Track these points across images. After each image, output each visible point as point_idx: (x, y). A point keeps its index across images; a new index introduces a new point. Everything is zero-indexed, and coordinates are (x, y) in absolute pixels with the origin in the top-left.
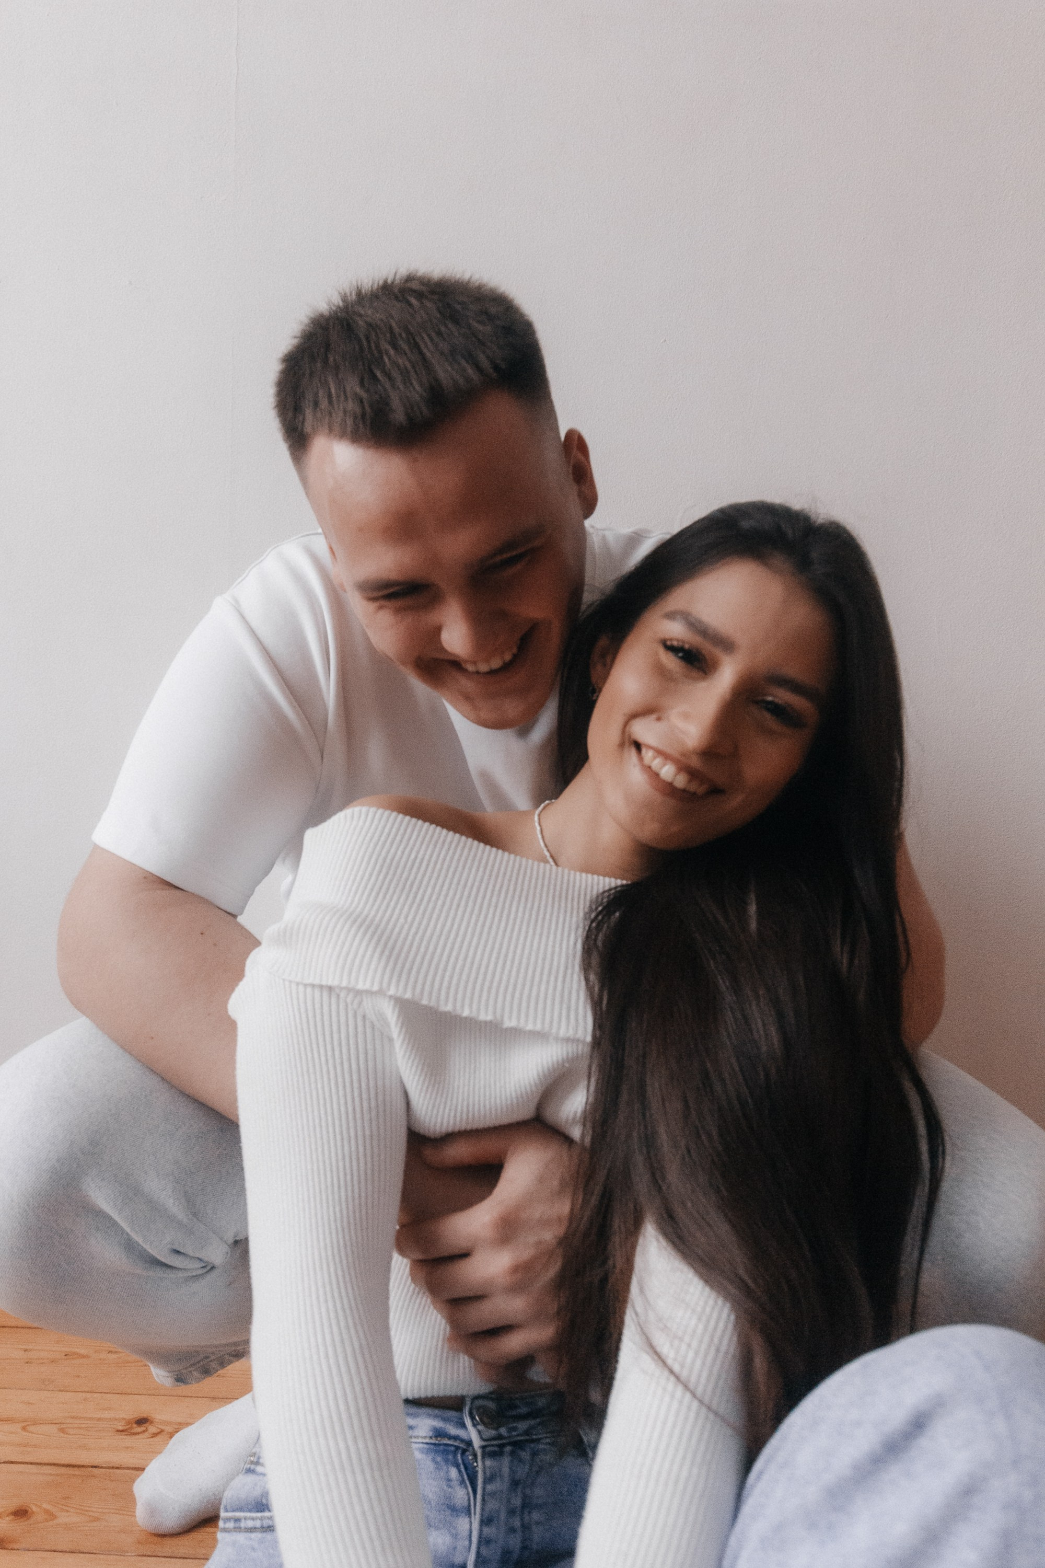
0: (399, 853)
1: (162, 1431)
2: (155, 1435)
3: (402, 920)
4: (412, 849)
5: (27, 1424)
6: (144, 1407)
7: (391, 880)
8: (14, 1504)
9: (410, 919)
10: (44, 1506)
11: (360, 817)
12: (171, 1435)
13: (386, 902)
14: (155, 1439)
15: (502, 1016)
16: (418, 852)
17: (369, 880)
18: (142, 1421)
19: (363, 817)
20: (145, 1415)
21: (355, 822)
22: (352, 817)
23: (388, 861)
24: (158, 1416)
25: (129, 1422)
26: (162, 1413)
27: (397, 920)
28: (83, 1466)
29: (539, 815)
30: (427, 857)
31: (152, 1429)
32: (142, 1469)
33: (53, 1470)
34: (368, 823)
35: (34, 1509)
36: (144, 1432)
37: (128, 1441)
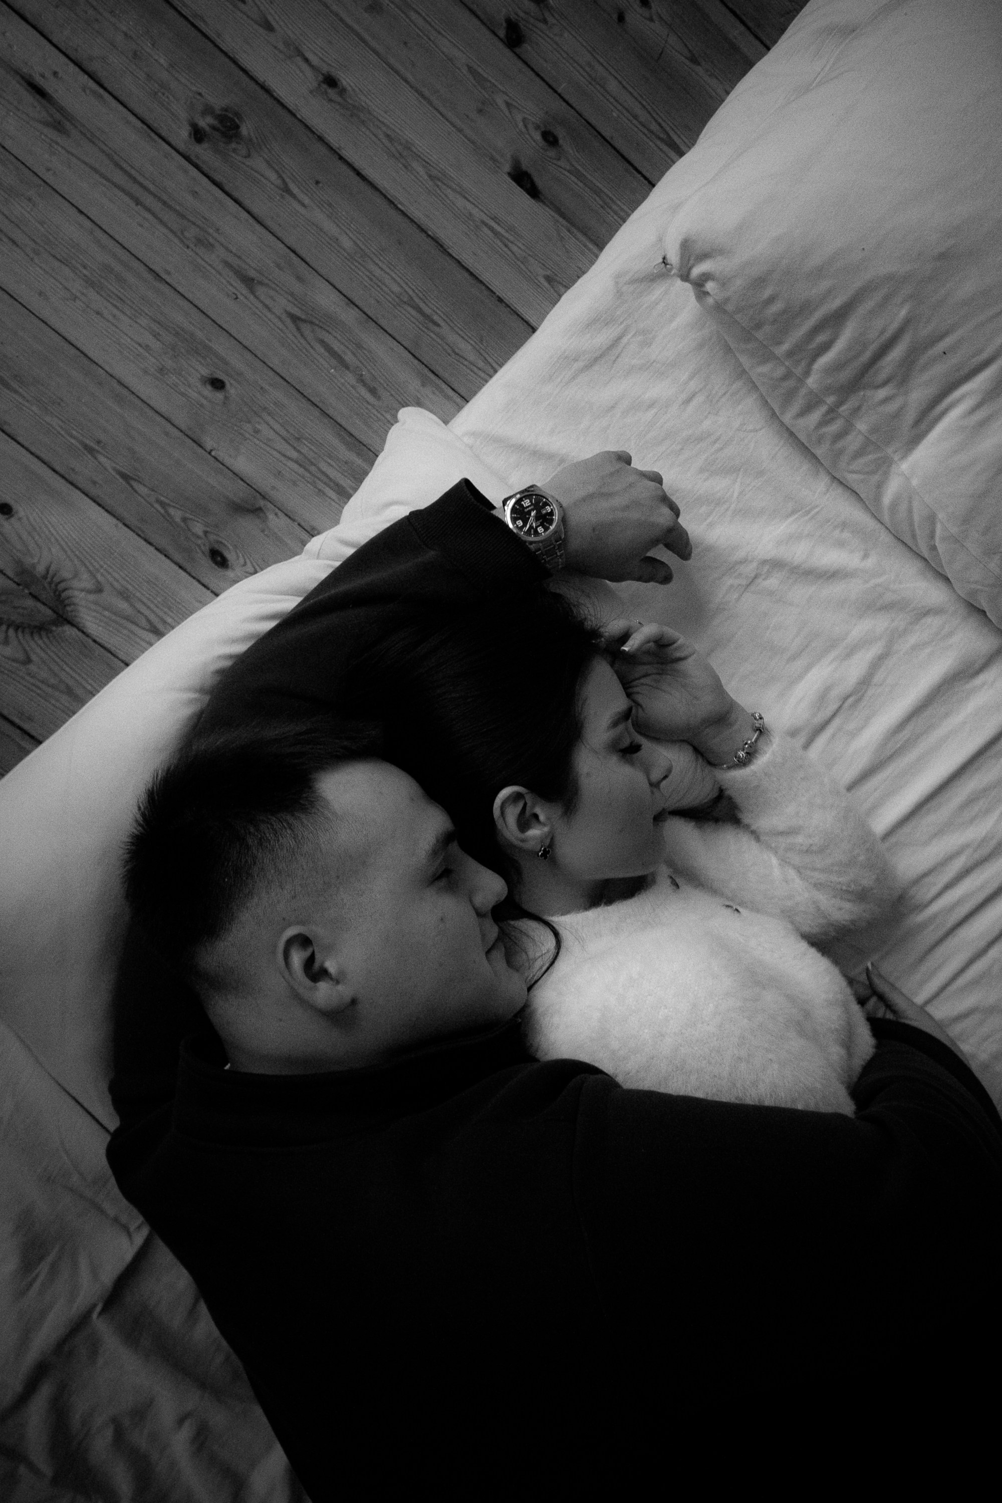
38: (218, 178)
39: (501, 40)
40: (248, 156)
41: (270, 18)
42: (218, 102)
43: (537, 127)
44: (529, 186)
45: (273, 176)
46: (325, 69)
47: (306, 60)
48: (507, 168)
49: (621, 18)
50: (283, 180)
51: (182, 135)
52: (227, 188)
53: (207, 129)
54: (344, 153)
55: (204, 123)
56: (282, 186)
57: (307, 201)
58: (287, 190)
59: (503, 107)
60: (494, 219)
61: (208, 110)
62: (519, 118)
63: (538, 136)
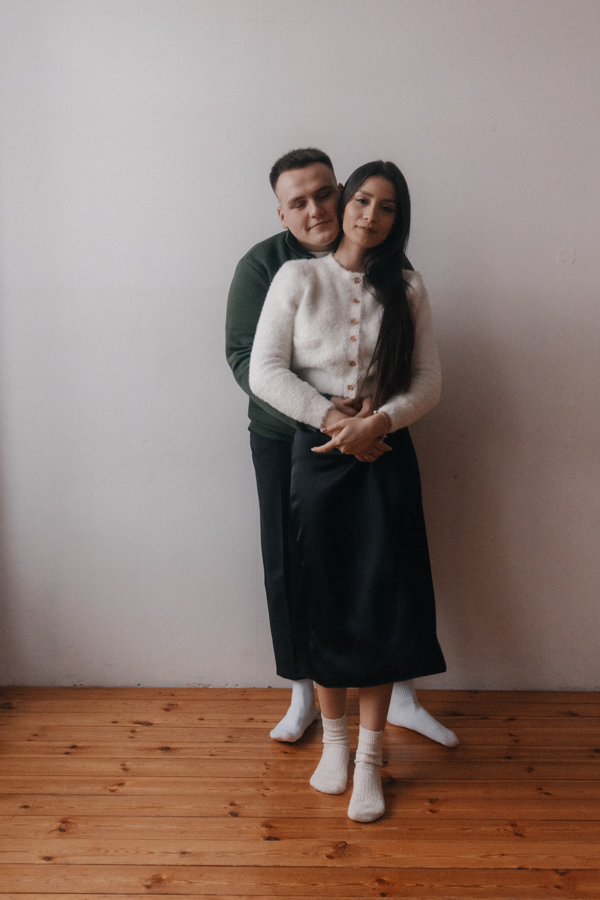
1: (258, 721)
2: (257, 722)
5: (220, 720)
6: (251, 716)
10: (236, 736)
18: (252, 719)
24: (255, 718)
25: (248, 719)
28: (241, 728)
33: (233, 729)
35: (233, 736)
36: (254, 721)
37: (250, 723)
38: (164, 892)
39: (231, 817)
40: (170, 882)
41: (151, 851)
42: (149, 876)
43: (262, 827)
44: (273, 839)
45: (184, 882)
46: (179, 851)
47: (171, 853)
48: (262, 839)
49: (263, 795)
50: (187, 881)
51: (144, 890)
52: (169, 893)
53: (151, 884)
54: (203, 864)
55: (149, 883)
56: (189, 883)
57: (201, 881)
58: (191, 883)
59: (247, 829)
60: (270, 851)
61: (147, 880)
62: (254, 828)
63: (264, 828)
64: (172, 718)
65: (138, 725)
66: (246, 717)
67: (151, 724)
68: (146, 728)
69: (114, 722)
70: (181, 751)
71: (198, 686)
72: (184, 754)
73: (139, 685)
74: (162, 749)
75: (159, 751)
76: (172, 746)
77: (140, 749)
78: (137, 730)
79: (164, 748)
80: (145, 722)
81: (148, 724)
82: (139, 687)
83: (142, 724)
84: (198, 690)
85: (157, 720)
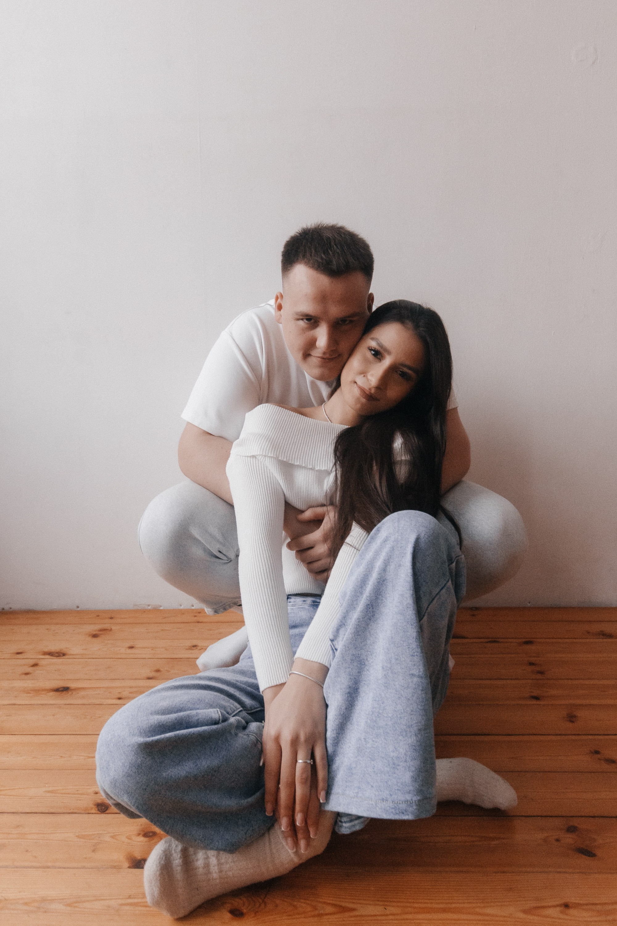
0: (279, 417)
3: (281, 437)
4: (282, 417)
5: (153, 649)
6: (195, 642)
7: (276, 425)
8: (155, 669)
9: (283, 437)
10: (166, 669)
11: (265, 407)
12: (206, 649)
13: (275, 432)
14: (201, 650)
15: (315, 467)
16: (285, 417)
17: (269, 425)
18: (195, 646)
19: (266, 407)
20: (196, 644)
21: (263, 409)
22: (263, 407)
23: (275, 420)
24: (200, 645)
25: (190, 647)
26: (200, 643)
27: (279, 438)
28: (176, 659)
29: (324, 405)
30: (287, 419)
31: (199, 648)
32: (197, 658)
33: (166, 660)
34: (268, 409)
35: (162, 670)
36: (196, 649)
37: (191, 651)
64: (96, 646)
65: (47, 657)
66: (189, 643)
67: (64, 655)
68: (55, 660)
69: (18, 653)
70: (82, 693)
71: (146, 607)
72: (83, 697)
73: (78, 607)
74: (57, 690)
75: (52, 693)
76: (72, 685)
77: (27, 691)
78: (42, 662)
79: (61, 689)
80: (57, 653)
81: (60, 654)
82: (79, 609)
83: (52, 655)
84: (144, 611)
85: (75, 650)
